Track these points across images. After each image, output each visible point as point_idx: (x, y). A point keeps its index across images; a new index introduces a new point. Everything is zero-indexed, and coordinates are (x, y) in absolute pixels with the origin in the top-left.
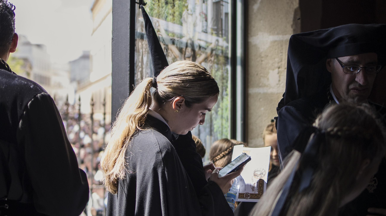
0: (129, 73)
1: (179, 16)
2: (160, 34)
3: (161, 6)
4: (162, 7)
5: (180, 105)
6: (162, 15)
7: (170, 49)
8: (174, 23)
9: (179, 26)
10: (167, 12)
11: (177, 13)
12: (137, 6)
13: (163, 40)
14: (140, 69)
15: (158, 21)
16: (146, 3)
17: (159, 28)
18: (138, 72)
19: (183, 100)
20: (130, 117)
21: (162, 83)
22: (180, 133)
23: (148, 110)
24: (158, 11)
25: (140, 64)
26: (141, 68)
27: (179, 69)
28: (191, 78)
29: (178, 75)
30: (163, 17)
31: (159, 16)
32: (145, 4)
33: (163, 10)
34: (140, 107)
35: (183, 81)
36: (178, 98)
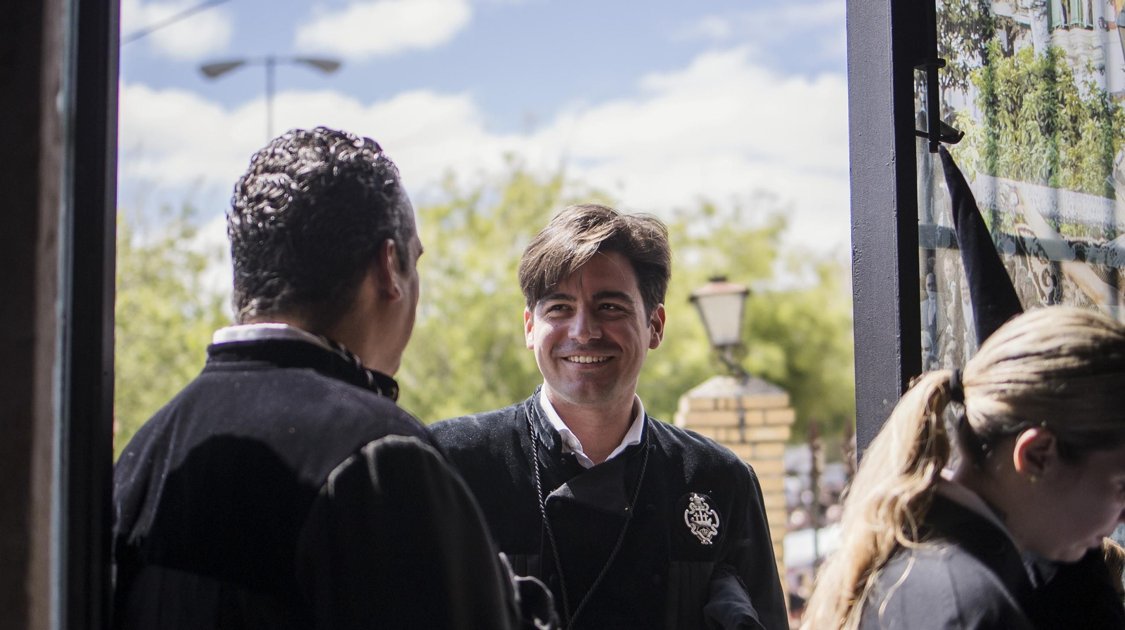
0: (898, 357)
1: (1100, 169)
2: (1024, 230)
3: (1025, 141)
4: (1031, 143)
5: (1044, 458)
6: (1032, 168)
7: (1066, 275)
8: (1081, 191)
9: (1102, 199)
10: (1049, 158)
11: (1090, 160)
12: (920, 144)
13: (1040, 248)
14: (952, 345)
15: (1015, 189)
16: (963, 134)
17: (1020, 209)
18: (943, 355)
19: (1049, 442)
20: (879, 507)
21: (978, 385)
22: (1055, 556)
23: (937, 477)
24: (1014, 156)
25: (950, 329)
26: (954, 339)
27: (1031, 336)
28: (1072, 362)
29: (1026, 355)
30: (1037, 176)
31: (1018, 173)
32: (955, 137)
33: (1033, 151)
34: (911, 470)
35: (1046, 375)
36: (1030, 433)
